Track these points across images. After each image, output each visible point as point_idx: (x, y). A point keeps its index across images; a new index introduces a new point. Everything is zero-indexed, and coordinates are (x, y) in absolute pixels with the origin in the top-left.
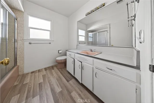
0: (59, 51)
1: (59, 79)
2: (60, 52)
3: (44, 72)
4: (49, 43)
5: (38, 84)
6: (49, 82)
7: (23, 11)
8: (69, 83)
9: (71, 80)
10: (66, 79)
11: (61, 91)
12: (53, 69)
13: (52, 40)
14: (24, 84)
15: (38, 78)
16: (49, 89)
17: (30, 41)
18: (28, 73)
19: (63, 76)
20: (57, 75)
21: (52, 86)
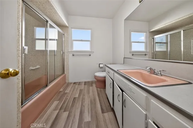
0: (99, 64)
1: (93, 103)
2: (101, 66)
3: (82, 87)
4: (89, 54)
5: (73, 98)
6: (82, 100)
7: (68, 25)
8: (104, 117)
9: (108, 112)
10: (101, 106)
11: (90, 121)
12: (92, 86)
13: (92, 51)
14: (65, 92)
15: (75, 91)
16: (79, 110)
17: (73, 53)
18: (72, 83)
19: (99, 99)
20: (93, 95)
21: (83, 108)
